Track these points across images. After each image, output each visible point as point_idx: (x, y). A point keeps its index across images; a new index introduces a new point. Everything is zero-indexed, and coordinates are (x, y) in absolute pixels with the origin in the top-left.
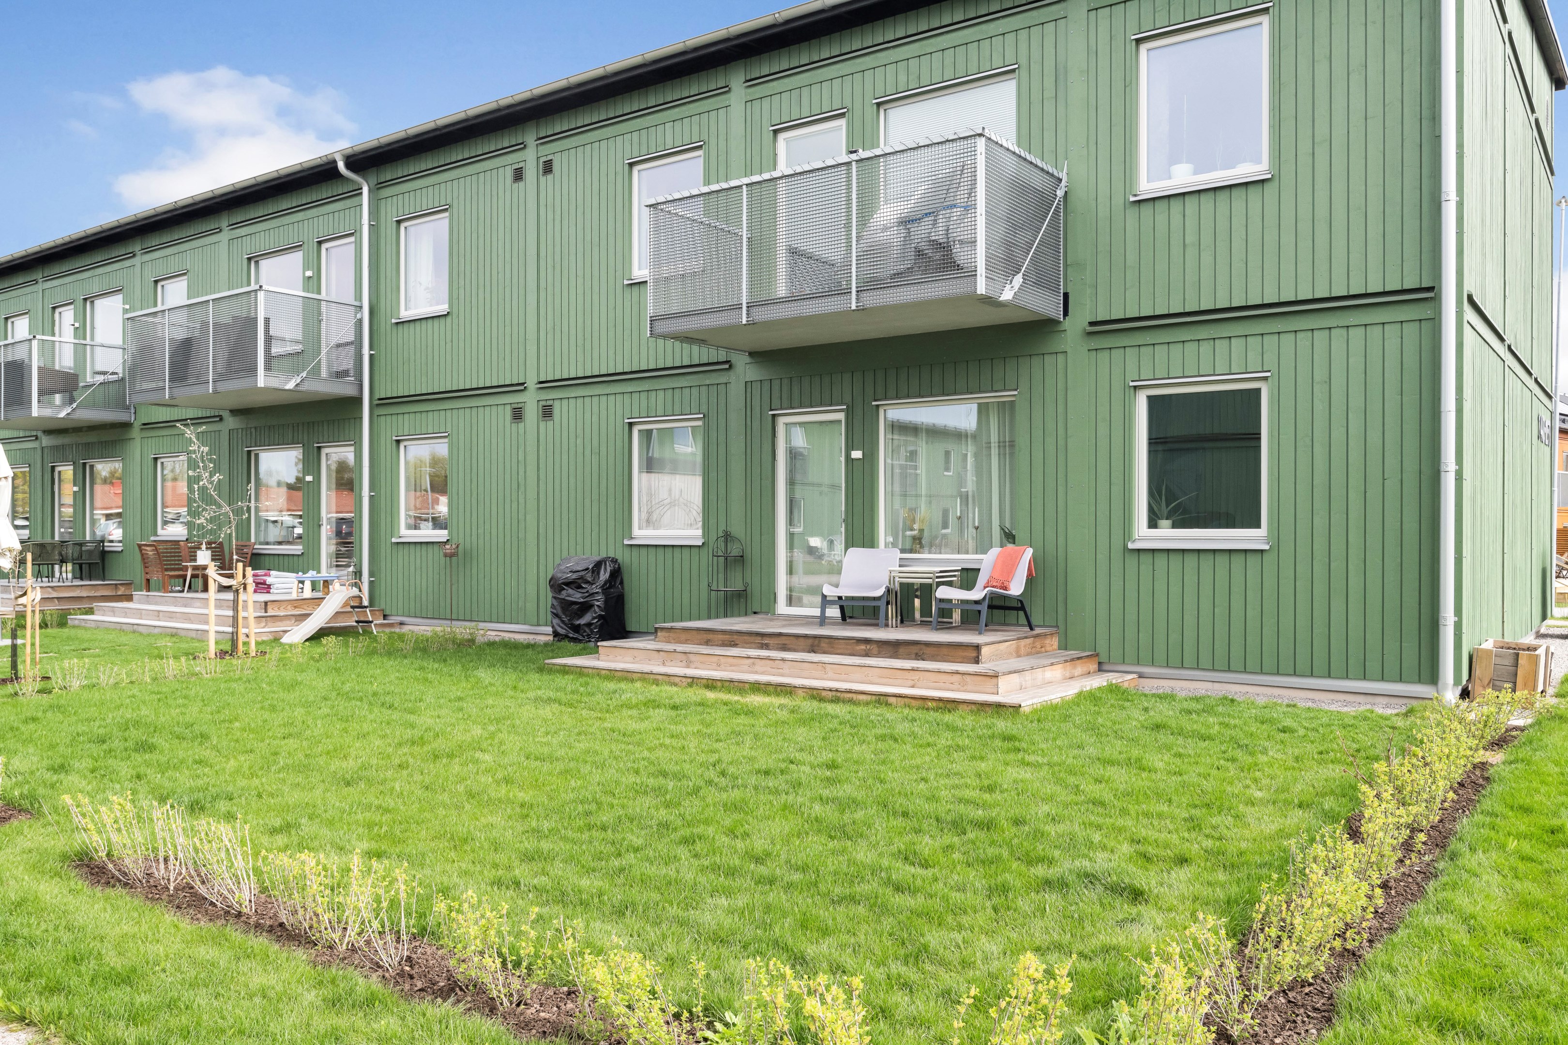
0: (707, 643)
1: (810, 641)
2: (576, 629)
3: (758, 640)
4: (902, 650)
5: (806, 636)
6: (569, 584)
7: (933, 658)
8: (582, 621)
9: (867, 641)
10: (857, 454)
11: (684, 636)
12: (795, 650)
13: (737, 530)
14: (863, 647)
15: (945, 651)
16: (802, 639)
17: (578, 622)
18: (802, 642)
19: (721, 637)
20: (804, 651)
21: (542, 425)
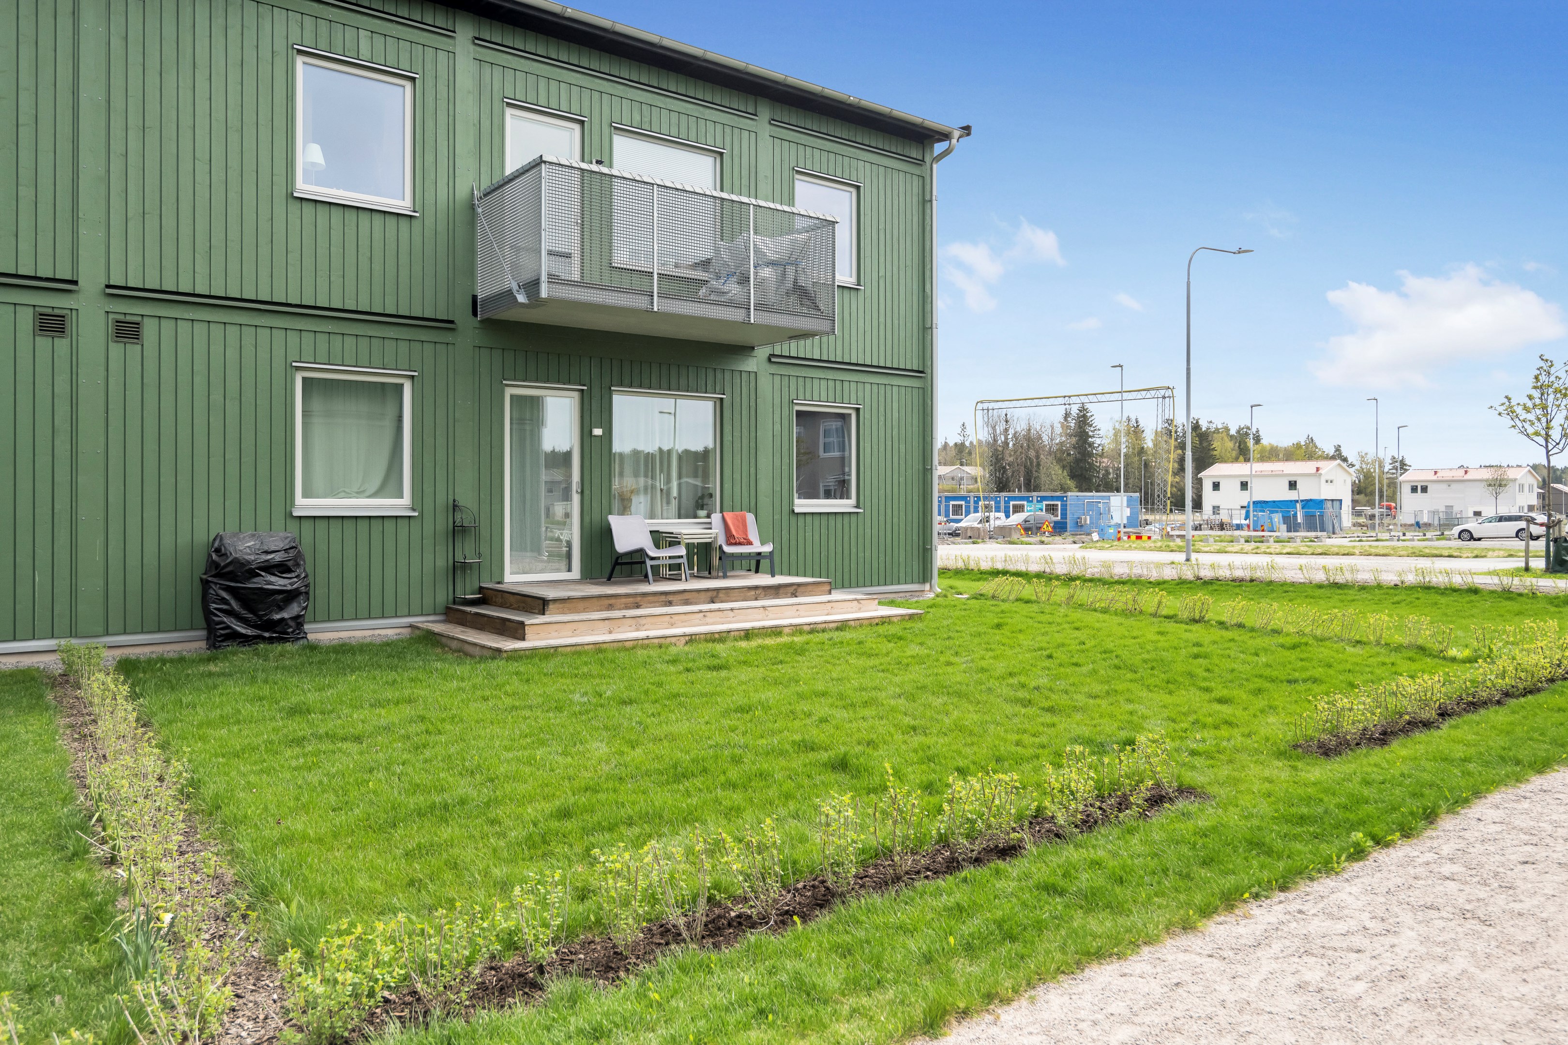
0: (610, 607)
1: (710, 594)
2: (270, 625)
3: (663, 598)
4: (781, 591)
5: (707, 590)
6: (270, 568)
7: (804, 594)
8: (285, 615)
9: (756, 588)
10: (598, 432)
11: (581, 605)
12: (696, 604)
13: (466, 498)
14: (753, 593)
15: (810, 588)
16: (703, 594)
17: (277, 617)
18: (703, 595)
19: (624, 600)
20: (704, 603)
21: (116, 349)
